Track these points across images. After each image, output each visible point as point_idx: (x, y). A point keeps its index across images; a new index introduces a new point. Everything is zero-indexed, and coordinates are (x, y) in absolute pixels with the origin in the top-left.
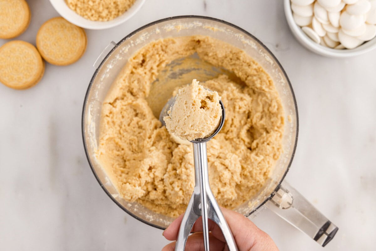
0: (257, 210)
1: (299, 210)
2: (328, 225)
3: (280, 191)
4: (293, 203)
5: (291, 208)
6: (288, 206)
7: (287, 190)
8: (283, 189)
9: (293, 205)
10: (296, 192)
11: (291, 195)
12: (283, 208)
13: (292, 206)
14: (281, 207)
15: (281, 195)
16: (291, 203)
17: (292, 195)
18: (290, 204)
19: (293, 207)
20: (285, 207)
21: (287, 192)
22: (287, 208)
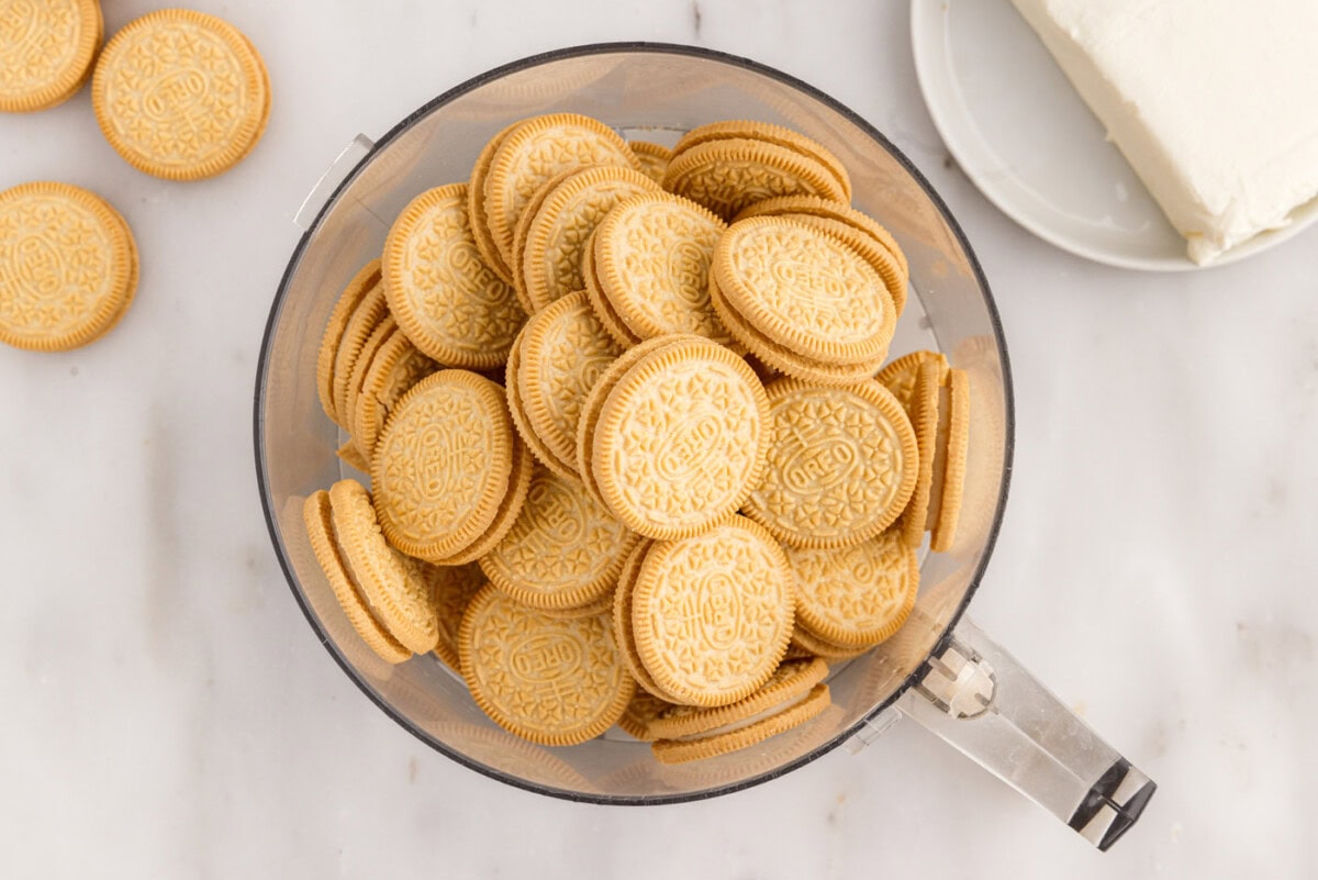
0: (870, 724)
1: (1019, 724)
2: (1118, 772)
3: (951, 657)
4: (998, 695)
5: (989, 714)
6: (979, 707)
7: (974, 652)
8: (959, 649)
9: (997, 703)
10: (1009, 660)
11: (986, 671)
12: (962, 716)
13: (990, 707)
14: (953, 713)
15: (954, 670)
16: (988, 697)
17: (991, 670)
18: (986, 702)
19: (996, 711)
20: (966, 712)
21: (974, 660)
22: (974, 716)
